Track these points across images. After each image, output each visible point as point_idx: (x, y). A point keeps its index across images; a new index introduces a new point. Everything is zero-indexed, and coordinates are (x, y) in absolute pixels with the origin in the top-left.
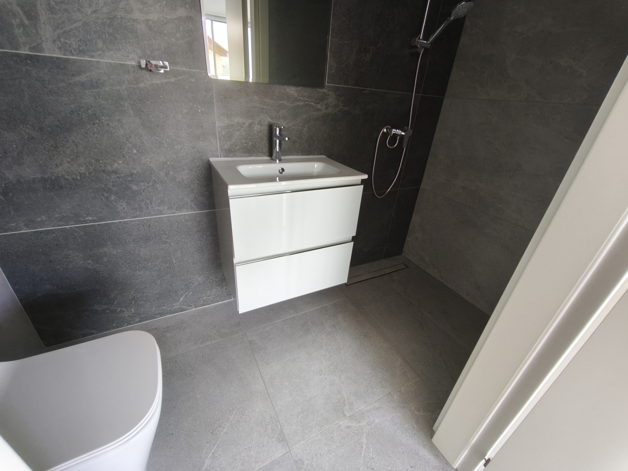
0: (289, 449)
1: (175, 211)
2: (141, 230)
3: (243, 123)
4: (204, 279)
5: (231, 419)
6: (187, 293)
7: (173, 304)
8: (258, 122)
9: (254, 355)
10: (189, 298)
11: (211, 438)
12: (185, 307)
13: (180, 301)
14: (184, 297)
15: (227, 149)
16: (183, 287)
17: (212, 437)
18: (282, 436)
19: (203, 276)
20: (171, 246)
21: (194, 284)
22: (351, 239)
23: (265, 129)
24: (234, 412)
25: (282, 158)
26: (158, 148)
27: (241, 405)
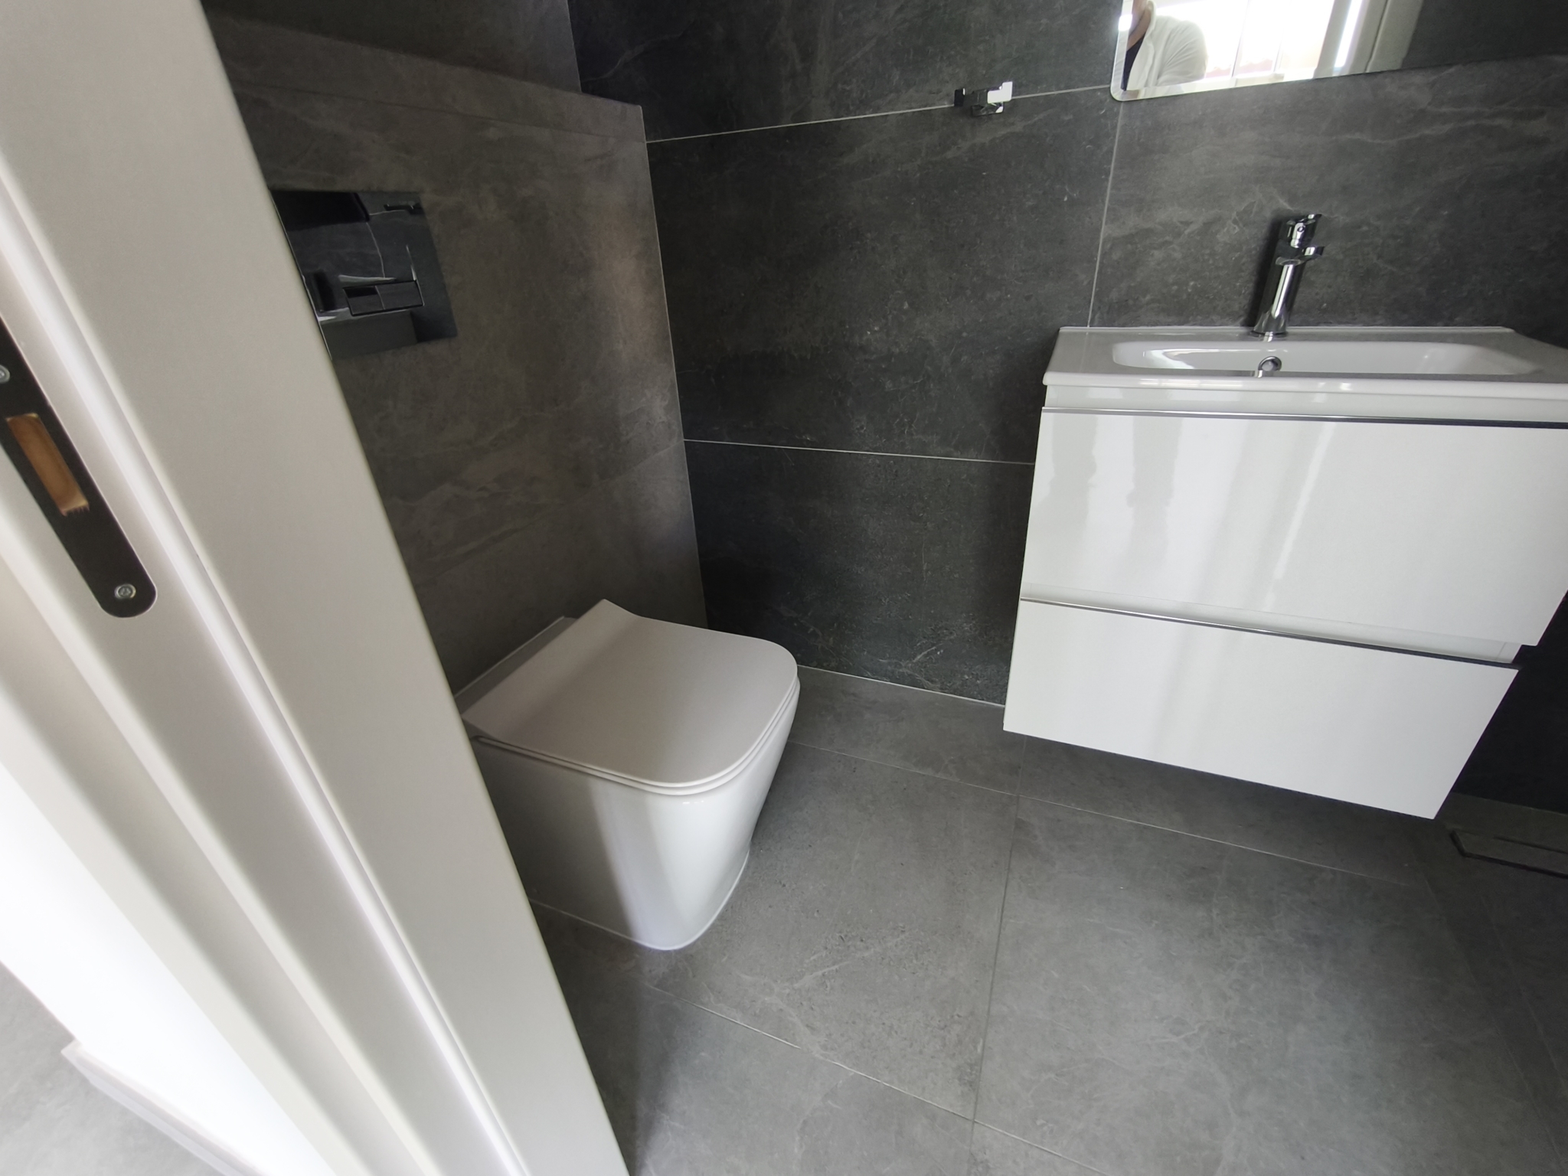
0: (974, 1118)
1: (952, 450)
2: (879, 479)
3: (1182, 223)
4: (976, 631)
5: (889, 944)
6: (934, 648)
7: (901, 661)
8: (1238, 214)
9: (1010, 856)
10: (934, 661)
11: (836, 945)
12: (920, 678)
13: (914, 661)
14: (925, 656)
15: (1115, 301)
16: (928, 633)
17: (839, 945)
18: (974, 1072)
19: (974, 622)
20: (925, 529)
21: (951, 633)
22: (1511, 654)
23: (1255, 237)
24: (902, 936)
25: (1290, 329)
26: (950, 297)
27: (922, 933)
